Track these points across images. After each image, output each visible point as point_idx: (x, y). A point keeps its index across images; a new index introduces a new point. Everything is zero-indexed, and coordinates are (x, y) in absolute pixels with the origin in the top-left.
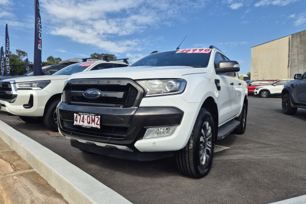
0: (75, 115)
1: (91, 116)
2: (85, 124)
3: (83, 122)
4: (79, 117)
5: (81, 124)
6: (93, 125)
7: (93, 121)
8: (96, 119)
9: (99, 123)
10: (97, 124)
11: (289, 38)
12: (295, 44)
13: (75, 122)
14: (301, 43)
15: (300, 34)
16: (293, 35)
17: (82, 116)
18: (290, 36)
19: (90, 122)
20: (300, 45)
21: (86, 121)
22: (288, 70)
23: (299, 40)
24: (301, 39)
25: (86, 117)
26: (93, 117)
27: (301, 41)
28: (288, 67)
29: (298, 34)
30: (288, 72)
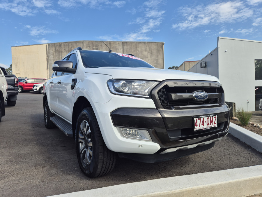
0: (195, 119)
1: (210, 117)
2: (205, 127)
3: (203, 124)
4: (199, 121)
5: (201, 127)
6: (212, 125)
7: (212, 121)
8: (214, 119)
9: (216, 122)
10: (215, 124)
11: (46, 46)
12: (51, 51)
13: (195, 127)
14: (55, 52)
15: (54, 45)
16: (49, 44)
17: (202, 119)
18: (47, 45)
19: (209, 123)
20: (55, 53)
21: (205, 124)
22: (47, 71)
23: (54, 49)
24: (55, 49)
25: (205, 119)
26: (212, 117)
27: (55, 50)
28: (47, 69)
29: (53, 45)
30: (47, 73)
